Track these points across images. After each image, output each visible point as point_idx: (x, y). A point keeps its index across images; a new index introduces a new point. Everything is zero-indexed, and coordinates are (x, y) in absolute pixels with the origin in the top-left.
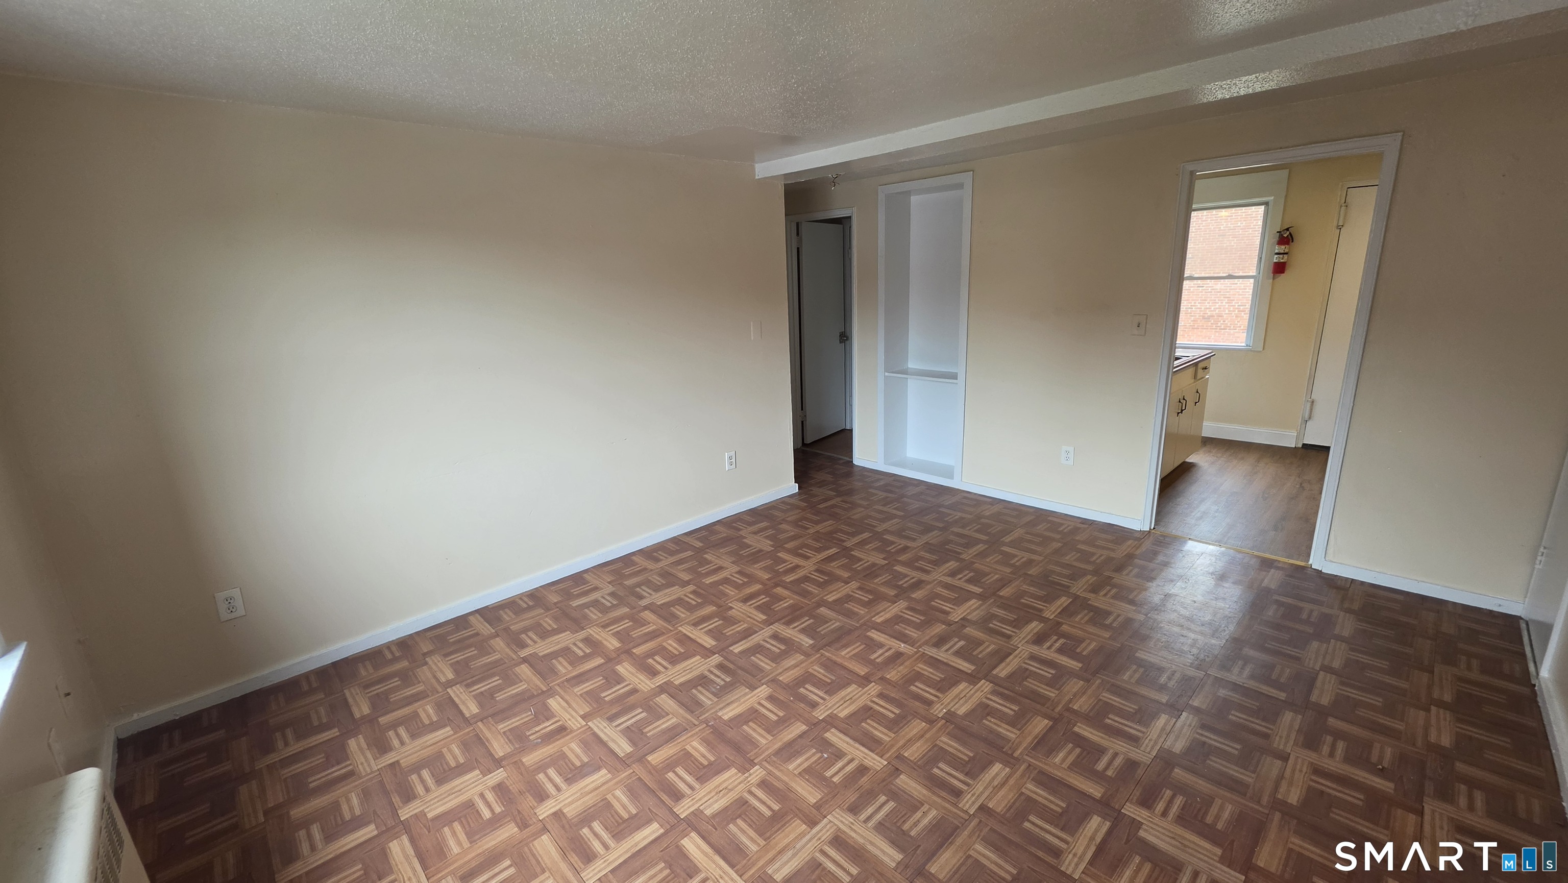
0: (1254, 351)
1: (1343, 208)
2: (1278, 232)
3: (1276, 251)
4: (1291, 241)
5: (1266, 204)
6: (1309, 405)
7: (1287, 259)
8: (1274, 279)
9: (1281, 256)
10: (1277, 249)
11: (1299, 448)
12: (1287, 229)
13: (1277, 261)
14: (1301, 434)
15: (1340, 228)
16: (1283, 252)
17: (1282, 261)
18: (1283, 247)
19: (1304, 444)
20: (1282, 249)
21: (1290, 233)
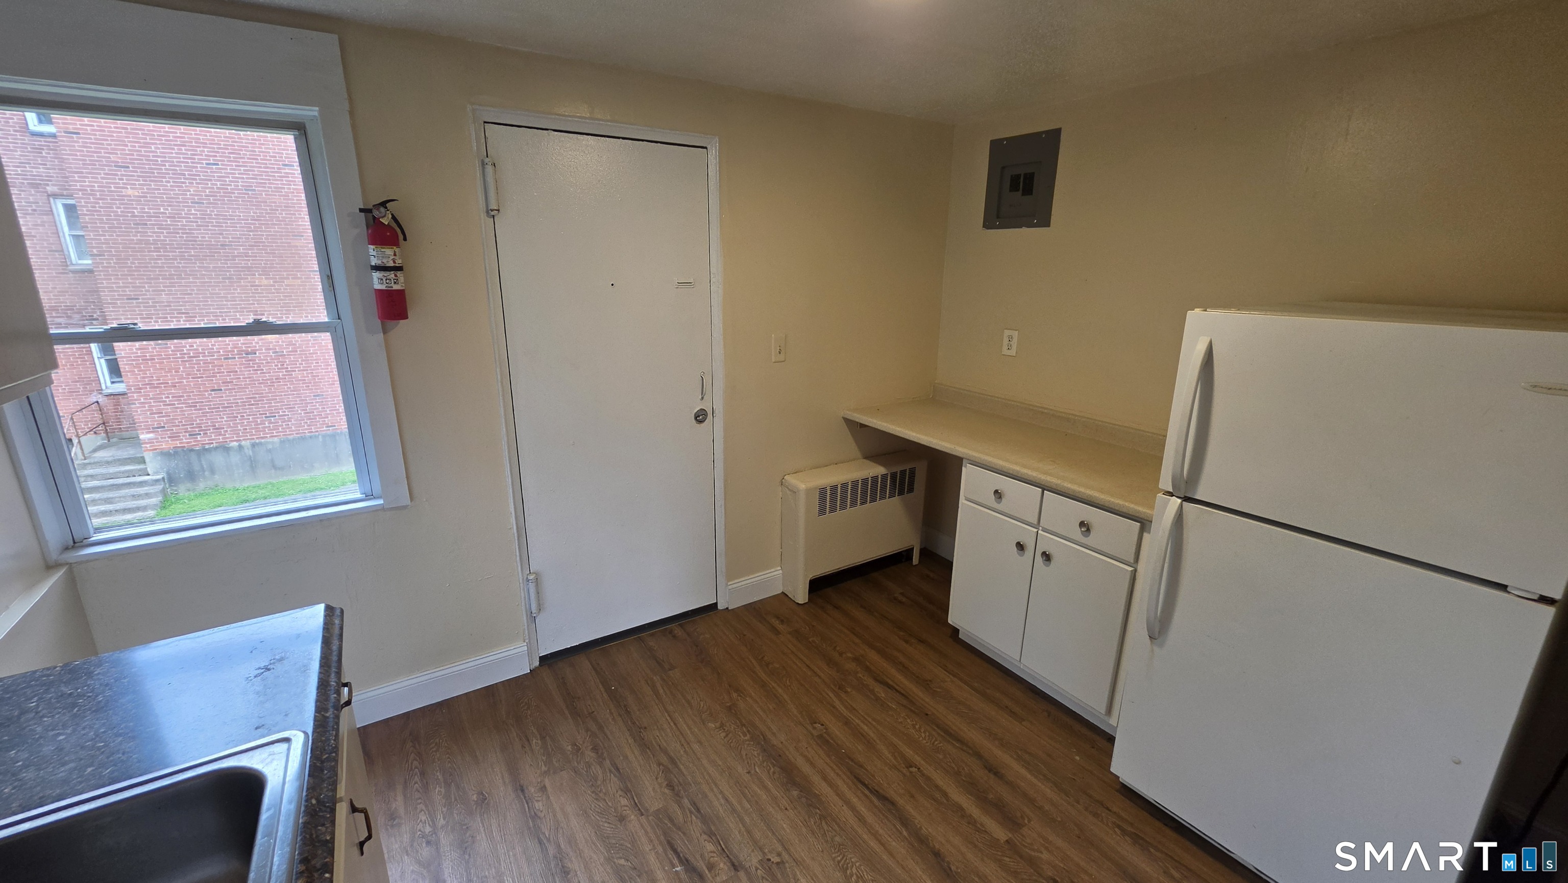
0: (392, 509)
1: (489, 169)
2: (361, 210)
3: (374, 262)
4: (401, 237)
5: (298, 128)
6: (532, 587)
7: (406, 281)
8: (385, 332)
9: (391, 275)
10: (374, 255)
11: (536, 668)
12: (384, 204)
13: (383, 287)
14: (532, 642)
15: (492, 214)
16: (391, 264)
17: (396, 287)
18: (389, 251)
19: (543, 659)
20: (388, 255)
21: (393, 217)
